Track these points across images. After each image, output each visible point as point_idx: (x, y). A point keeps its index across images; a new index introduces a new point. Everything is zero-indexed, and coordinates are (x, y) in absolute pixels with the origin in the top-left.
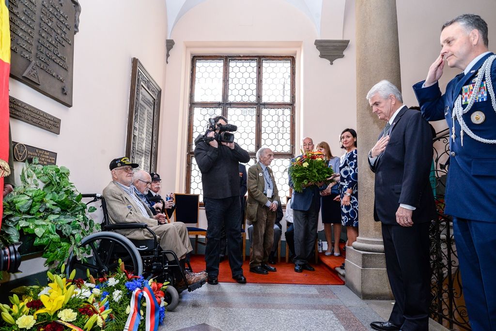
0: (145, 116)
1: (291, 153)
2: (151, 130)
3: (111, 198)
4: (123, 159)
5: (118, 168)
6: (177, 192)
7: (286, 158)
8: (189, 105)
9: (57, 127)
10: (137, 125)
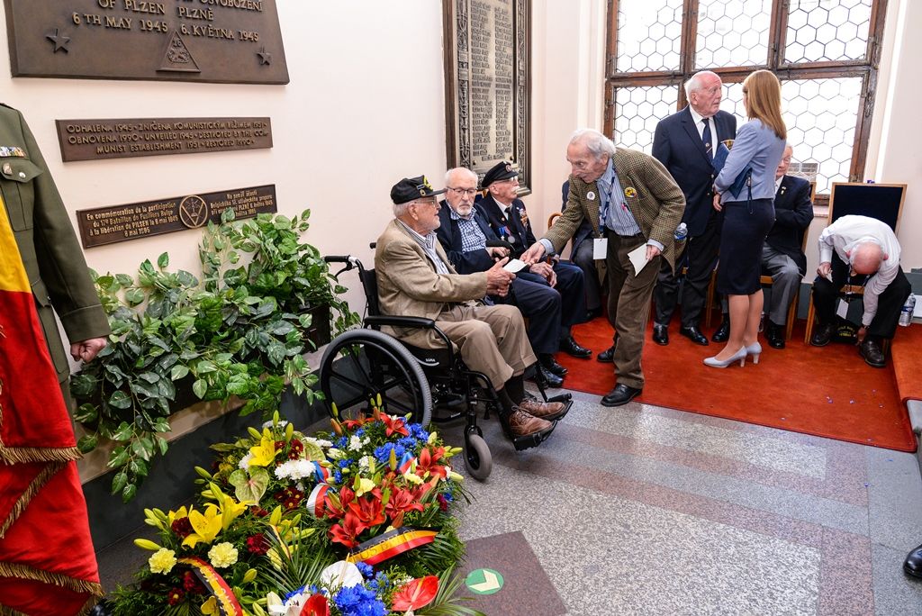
0: (491, 26)
1: (868, 61)
2: (510, 51)
7: (852, 77)
9: (265, 135)
10: (468, 56)
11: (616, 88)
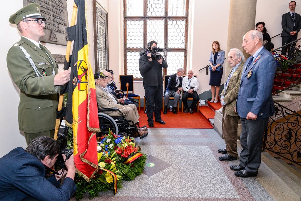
0: (102, 33)
1: (185, 49)
2: (105, 40)
3: (99, 96)
4: (101, 73)
5: (99, 79)
6: (120, 74)
7: (182, 52)
8: (124, 19)
10: (99, 41)
11: (127, 51)
